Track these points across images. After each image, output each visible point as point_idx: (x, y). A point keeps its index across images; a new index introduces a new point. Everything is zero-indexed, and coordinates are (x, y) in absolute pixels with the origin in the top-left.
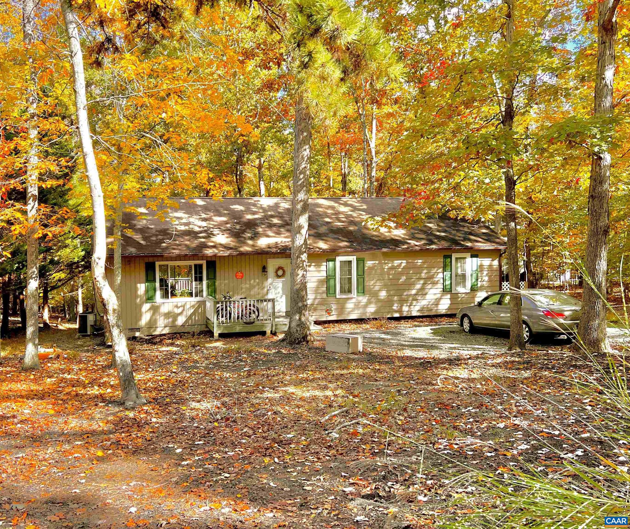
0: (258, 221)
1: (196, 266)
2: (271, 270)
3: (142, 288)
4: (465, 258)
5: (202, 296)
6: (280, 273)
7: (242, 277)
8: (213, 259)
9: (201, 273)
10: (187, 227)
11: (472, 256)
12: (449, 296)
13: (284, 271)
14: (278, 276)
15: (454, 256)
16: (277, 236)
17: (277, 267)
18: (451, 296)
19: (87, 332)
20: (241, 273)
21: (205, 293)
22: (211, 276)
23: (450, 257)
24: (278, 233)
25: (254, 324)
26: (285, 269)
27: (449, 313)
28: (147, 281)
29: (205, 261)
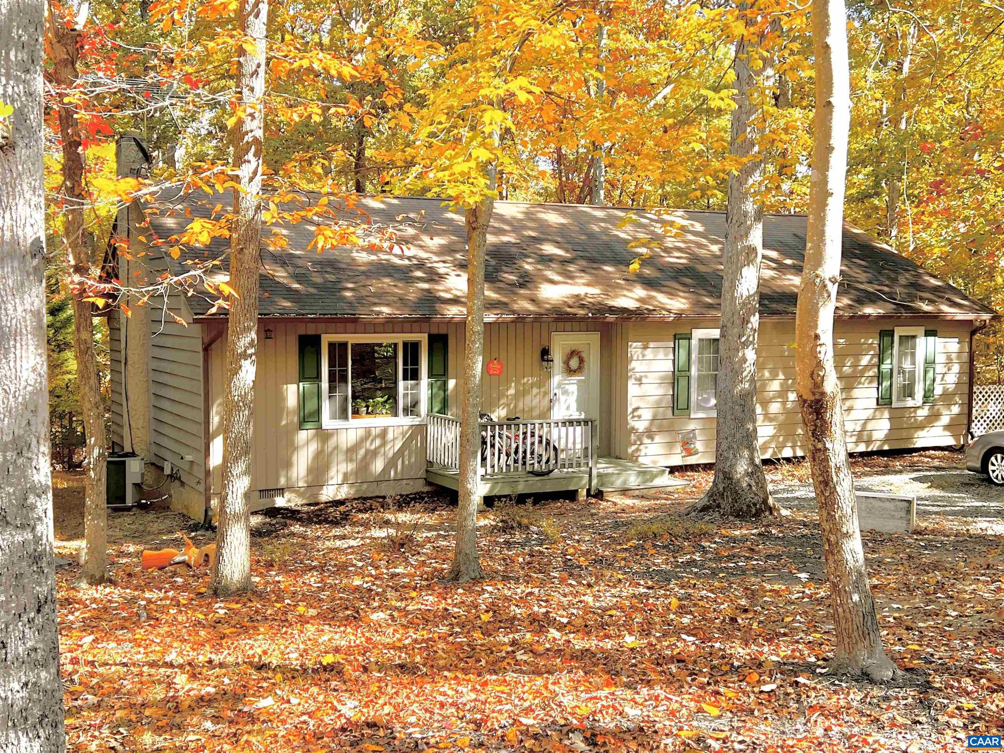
0: (514, 250)
1: (405, 345)
2: (557, 356)
3: (292, 393)
4: (914, 337)
5: (418, 415)
6: (574, 363)
7: (501, 370)
8: (443, 331)
9: (416, 361)
10: (374, 258)
11: (928, 333)
12: (886, 415)
13: (581, 360)
14: (570, 372)
15: (899, 332)
16: (569, 281)
17: (568, 351)
18: (890, 413)
19: (125, 503)
20: (499, 363)
21: (424, 407)
22: (438, 369)
23: (891, 334)
24: (569, 276)
25: (551, 475)
26: (583, 355)
27: (886, 447)
28: (303, 377)
29: (426, 335)
